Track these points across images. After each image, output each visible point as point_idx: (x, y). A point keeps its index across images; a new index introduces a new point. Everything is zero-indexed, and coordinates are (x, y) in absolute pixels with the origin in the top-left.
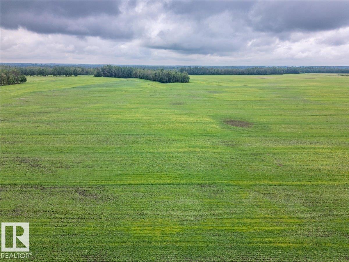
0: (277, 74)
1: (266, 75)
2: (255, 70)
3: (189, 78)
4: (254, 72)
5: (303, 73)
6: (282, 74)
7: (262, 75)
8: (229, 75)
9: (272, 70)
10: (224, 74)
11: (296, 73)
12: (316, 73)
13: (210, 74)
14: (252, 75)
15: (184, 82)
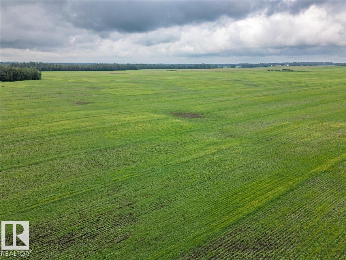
0: (121, 70)
1: (112, 71)
2: (101, 66)
3: (40, 75)
4: (101, 68)
5: (140, 69)
6: (125, 70)
7: (108, 70)
8: (75, 71)
9: (116, 66)
10: (69, 70)
11: (135, 69)
12: (149, 69)
13: (52, 71)
14: (99, 71)
15: (36, 80)
